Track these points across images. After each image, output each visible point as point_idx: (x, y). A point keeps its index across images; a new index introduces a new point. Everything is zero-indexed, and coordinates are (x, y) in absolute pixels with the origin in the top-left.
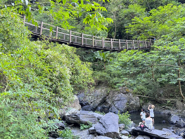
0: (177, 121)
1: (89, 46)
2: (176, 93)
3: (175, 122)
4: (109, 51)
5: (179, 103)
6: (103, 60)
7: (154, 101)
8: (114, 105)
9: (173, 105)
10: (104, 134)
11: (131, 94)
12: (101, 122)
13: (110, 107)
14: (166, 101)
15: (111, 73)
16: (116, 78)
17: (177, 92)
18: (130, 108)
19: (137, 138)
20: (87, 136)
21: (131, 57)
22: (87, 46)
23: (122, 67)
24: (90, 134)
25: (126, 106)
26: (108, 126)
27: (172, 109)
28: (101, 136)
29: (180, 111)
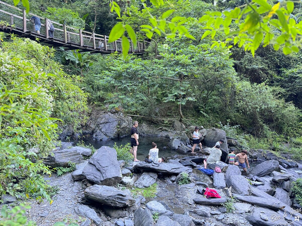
0: (179, 147)
1: (59, 41)
2: (174, 112)
3: (177, 148)
4: (89, 53)
5: (177, 124)
6: (79, 64)
7: (149, 121)
8: (100, 130)
9: (171, 125)
10: (101, 181)
11: (122, 113)
12: (92, 163)
13: (93, 132)
14: (163, 120)
15: (93, 83)
16: (101, 91)
17: (174, 110)
18: (121, 132)
19: (142, 177)
20: (71, 185)
21: (127, 66)
22: (55, 41)
23: (116, 79)
24: (75, 181)
25: (116, 130)
26: (106, 168)
27: (169, 130)
28: (97, 185)
29: (178, 132)
